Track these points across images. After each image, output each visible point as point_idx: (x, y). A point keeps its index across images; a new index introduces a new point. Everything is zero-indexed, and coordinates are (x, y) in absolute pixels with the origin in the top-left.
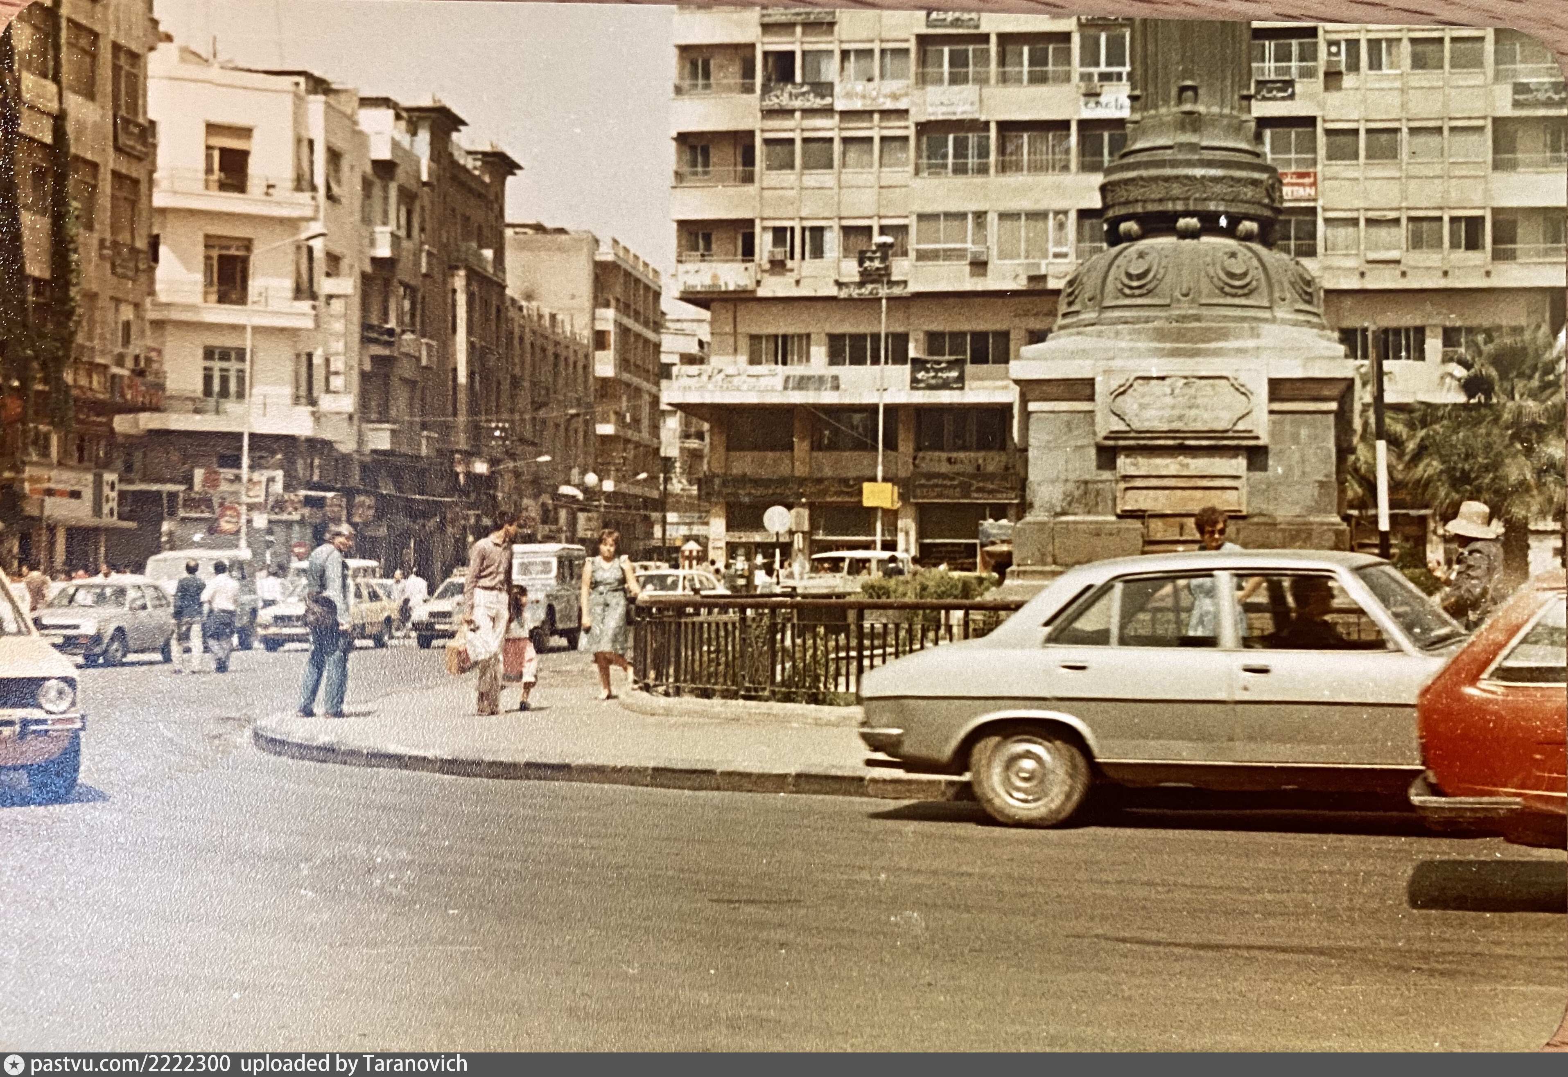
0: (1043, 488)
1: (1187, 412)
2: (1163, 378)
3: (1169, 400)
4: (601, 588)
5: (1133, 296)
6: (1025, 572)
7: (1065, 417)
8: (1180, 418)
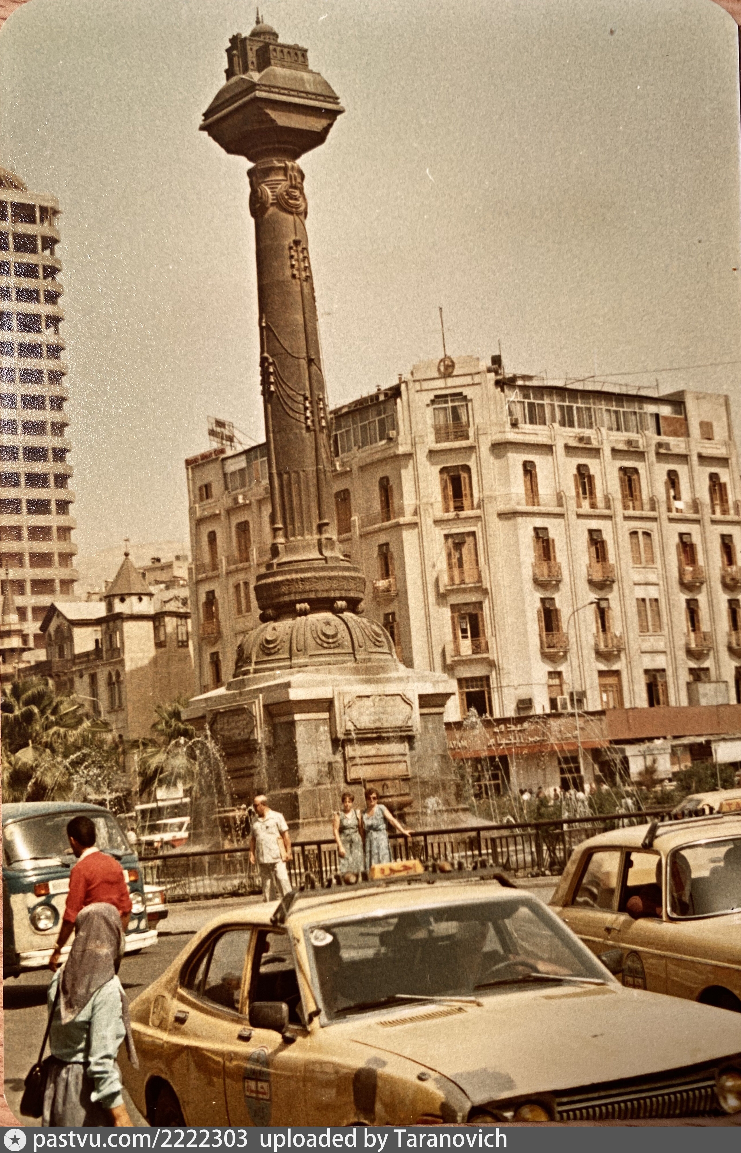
0: (307, 769)
1: (381, 716)
2: (368, 697)
3: (372, 710)
4: (347, 832)
5: (330, 648)
6: (309, 823)
7: (314, 723)
8: (379, 720)
